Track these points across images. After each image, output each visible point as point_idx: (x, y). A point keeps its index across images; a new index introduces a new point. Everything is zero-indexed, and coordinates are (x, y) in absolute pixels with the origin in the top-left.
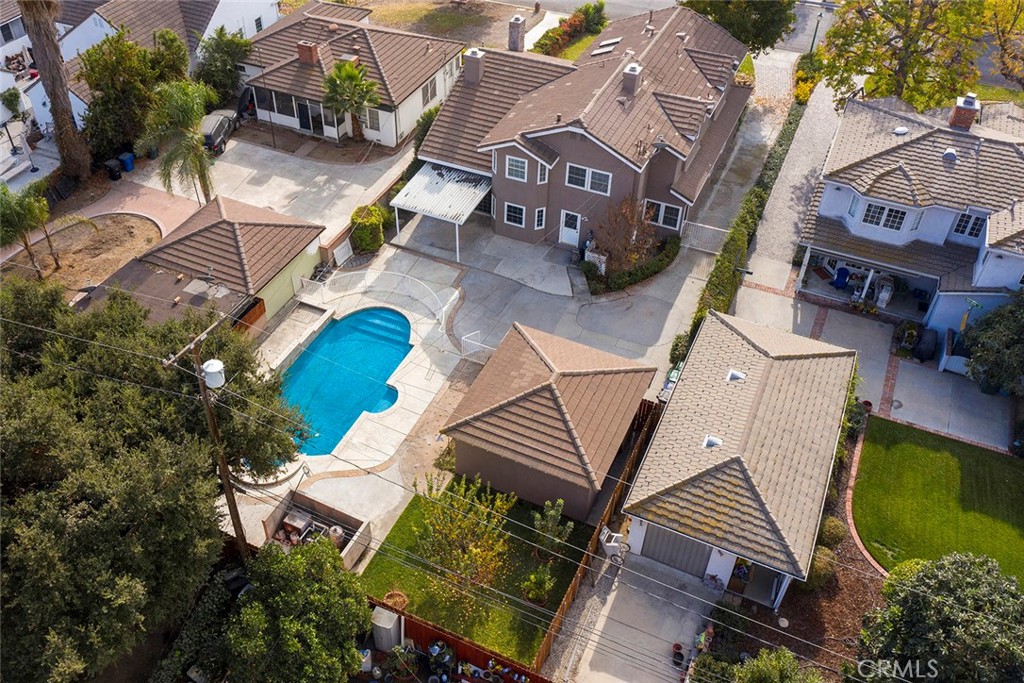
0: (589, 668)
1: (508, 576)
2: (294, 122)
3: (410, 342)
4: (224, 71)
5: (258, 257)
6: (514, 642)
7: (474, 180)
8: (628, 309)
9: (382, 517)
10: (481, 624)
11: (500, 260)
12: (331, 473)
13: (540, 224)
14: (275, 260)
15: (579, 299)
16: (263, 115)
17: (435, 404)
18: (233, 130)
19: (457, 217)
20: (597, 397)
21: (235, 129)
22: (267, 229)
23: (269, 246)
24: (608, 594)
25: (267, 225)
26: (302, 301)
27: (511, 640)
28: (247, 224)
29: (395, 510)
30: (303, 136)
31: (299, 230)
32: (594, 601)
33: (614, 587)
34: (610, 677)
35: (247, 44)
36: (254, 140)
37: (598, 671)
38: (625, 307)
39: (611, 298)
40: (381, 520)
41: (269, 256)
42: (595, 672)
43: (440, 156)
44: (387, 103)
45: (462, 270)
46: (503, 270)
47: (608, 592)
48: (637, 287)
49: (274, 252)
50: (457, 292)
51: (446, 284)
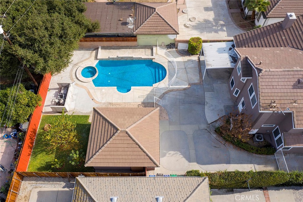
0: (38, 191)
1: (66, 154)
3: (153, 85)
5: (149, 25)
6: (42, 165)
8: (215, 147)
9: (77, 111)
10: (46, 154)
11: (213, 91)
12: (89, 91)
13: (235, 94)
14: (152, 30)
15: (209, 127)
17: (129, 104)
19: (209, 65)
20: (127, 149)
22: (162, 20)
23: (156, 25)
24: (67, 188)
25: (163, 19)
26: (153, 48)
27: (43, 164)
28: (158, 14)
29: (81, 113)
31: (170, 28)
32: (63, 184)
33: (70, 189)
34: (37, 199)
37: (38, 195)
38: (216, 145)
39: (218, 138)
40: (76, 111)
41: (152, 28)
42: (37, 194)
44: (265, 14)
45: (200, 82)
46: (208, 95)
47: (68, 187)
48: (232, 146)
49: (155, 28)
50: (187, 86)
51: (189, 81)
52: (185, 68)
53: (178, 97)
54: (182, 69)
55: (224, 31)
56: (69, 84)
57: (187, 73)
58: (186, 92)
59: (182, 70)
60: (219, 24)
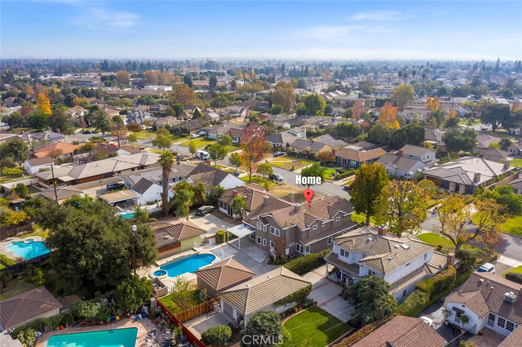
2: (226, 212)
4: (215, 196)
5: (185, 233)
7: (252, 229)
11: (251, 252)
13: (265, 244)
16: (221, 209)
18: (211, 211)
21: (212, 211)
24: (209, 317)
28: (187, 225)
30: (228, 216)
31: (200, 230)
33: (211, 316)
35: (224, 190)
36: (215, 215)
41: (188, 234)
43: (247, 222)
49: (190, 233)
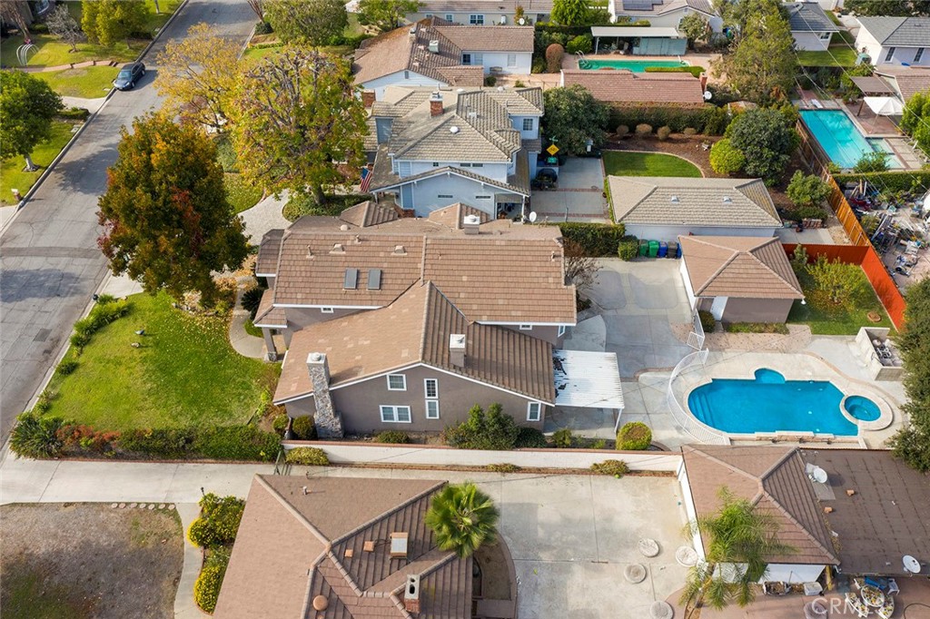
50: (641, 376)
51: (638, 385)
52: (648, 414)
53: (657, 357)
54: (655, 413)
55: (543, 525)
56: (876, 379)
57: (643, 403)
58: (642, 365)
59: (656, 409)
60: (555, 551)
